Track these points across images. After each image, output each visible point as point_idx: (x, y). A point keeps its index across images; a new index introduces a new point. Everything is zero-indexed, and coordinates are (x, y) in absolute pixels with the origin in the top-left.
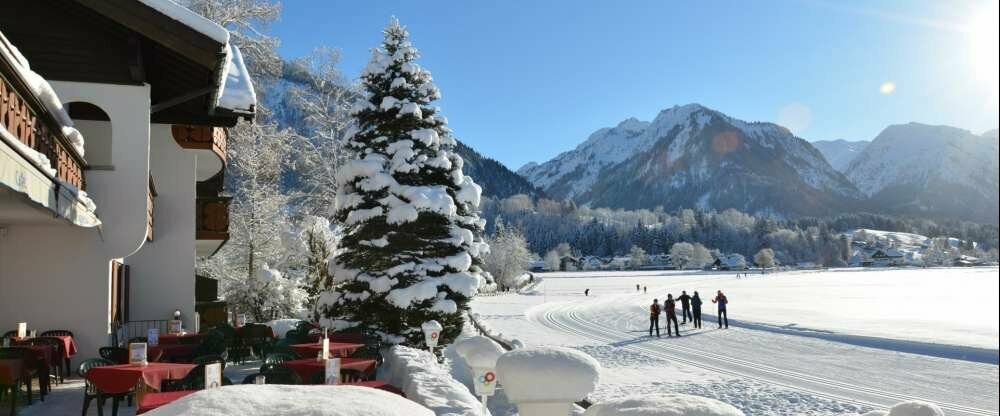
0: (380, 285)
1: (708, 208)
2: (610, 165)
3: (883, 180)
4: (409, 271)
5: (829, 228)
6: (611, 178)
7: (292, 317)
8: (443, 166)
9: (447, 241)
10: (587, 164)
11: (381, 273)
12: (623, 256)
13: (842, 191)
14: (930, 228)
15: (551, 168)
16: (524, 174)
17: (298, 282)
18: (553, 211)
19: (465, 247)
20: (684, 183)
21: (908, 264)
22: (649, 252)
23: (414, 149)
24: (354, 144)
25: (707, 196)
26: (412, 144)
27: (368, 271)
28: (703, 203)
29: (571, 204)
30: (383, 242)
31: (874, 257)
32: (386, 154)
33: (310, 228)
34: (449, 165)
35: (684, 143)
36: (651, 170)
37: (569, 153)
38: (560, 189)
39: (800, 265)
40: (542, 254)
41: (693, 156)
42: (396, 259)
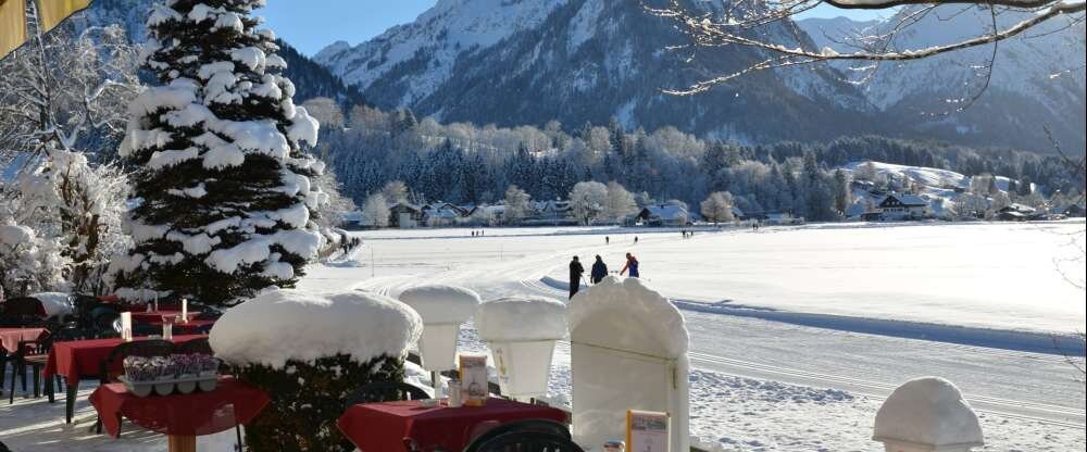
0: (197, 244)
1: (633, 126)
2: (472, 50)
3: (903, 83)
4: (234, 228)
5: (819, 161)
6: (474, 71)
7: (49, 291)
8: (272, 96)
9: (279, 190)
10: (435, 48)
11: (197, 230)
12: (492, 202)
13: (841, 101)
14: (969, 161)
15: (373, 54)
16: (324, 62)
17: (58, 243)
18: (377, 127)
19: (301, 198)
20: (594, 82)
21: (932, 217)
22: (536, 197)
23: (235, 73)
24: (154, 64)
25: (631, 106)
26: (232, 67)
27: (177, 228)
28: (624, 116)
29: (407, 113)
30: (199, 192)
31: (883, 205)
32: (198, 79)
33: (65, 168)
34: (278, 94)
35: (596, 16)
36: (541, 61)
37: (406, 27)
38: (386, 91)
39: (772, 218)
40: (359, 200)
41: (610, 38)
42: (217, 212)
